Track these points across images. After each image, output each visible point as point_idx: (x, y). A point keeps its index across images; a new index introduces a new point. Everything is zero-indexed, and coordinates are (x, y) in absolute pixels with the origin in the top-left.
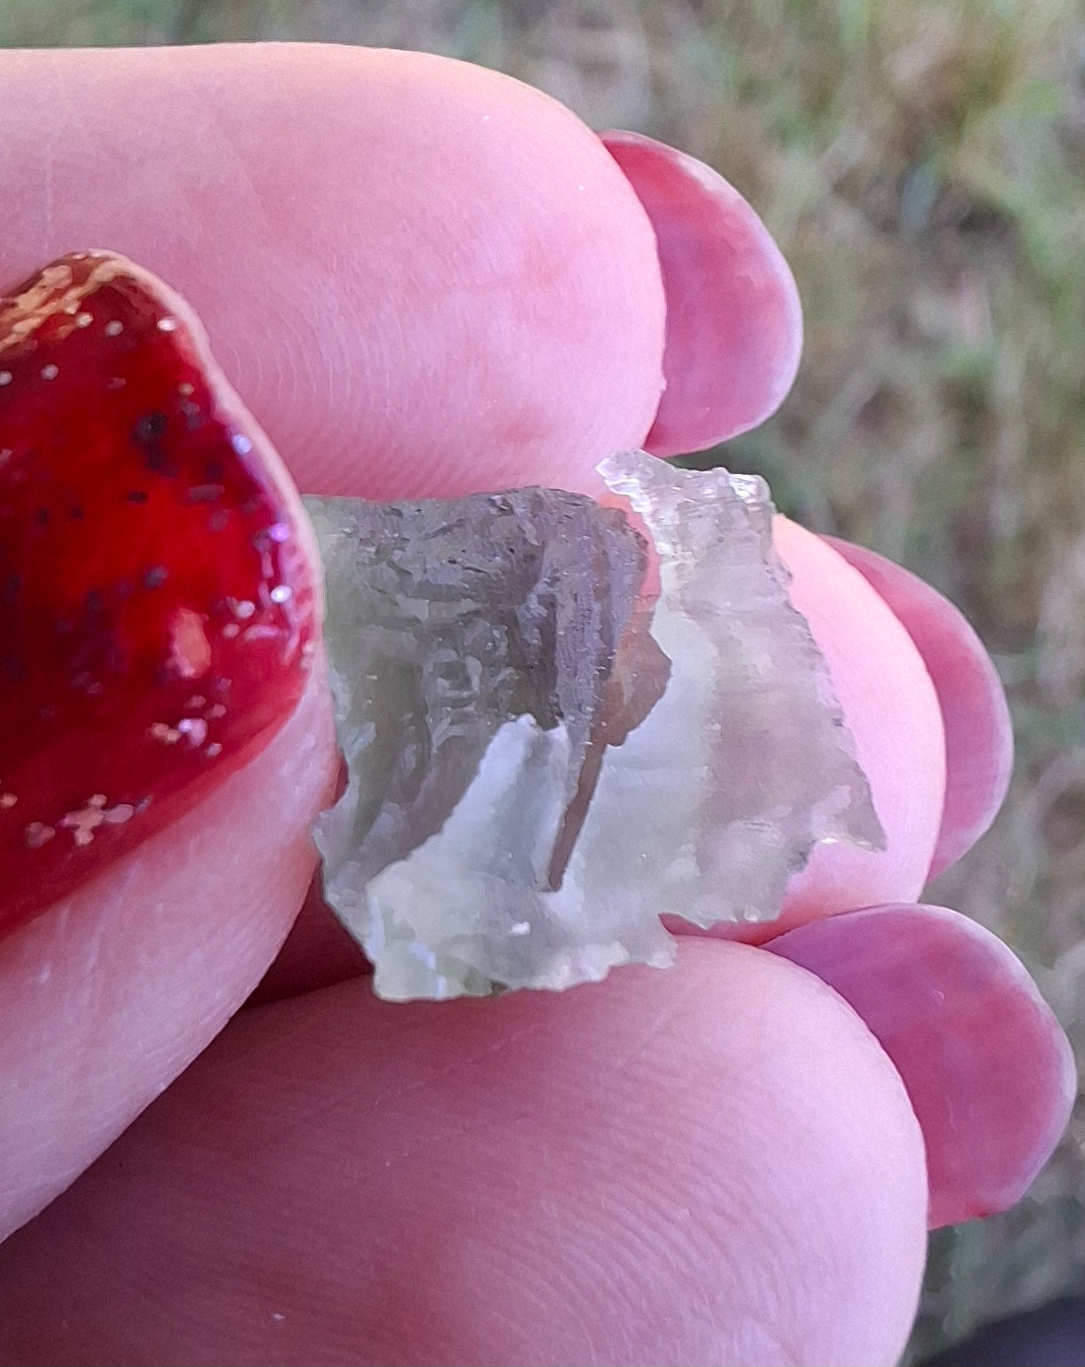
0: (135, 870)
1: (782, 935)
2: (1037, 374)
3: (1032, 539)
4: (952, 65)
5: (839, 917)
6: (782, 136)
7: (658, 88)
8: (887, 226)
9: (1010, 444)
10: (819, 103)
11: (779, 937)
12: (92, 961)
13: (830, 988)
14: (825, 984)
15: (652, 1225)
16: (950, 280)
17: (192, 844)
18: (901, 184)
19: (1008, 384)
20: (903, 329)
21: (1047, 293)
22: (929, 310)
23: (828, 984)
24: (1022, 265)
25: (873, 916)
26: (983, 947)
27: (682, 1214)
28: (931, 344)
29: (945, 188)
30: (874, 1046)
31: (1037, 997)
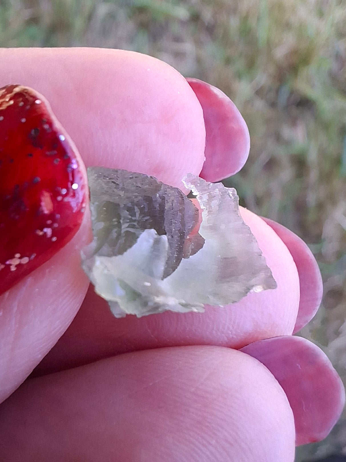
0: (29, 280)
1: (246, 346)
2: (322, 152)
3: (320, 207)
4: (294, 52)
5: (265, 340)
6: (239, 76)
7: (199, 60)
8: (273, 105)
9: (313, 175)
10: (251, 65)
11: (245, 347)
12: (15, 309)
13: (262, 364)
14: (260, 362)
15: (204, 445)
16: (294, 122)
17: (47, 271)
18: (278, 91)
19: (313, 156)
20: (278, 138)
21: (325, 126)
22: (287, 132)
23: (261, 362)
24: (317, 117)
25: (277, 339)
26: (313, 350)
27: (213, 442)
28: (288, 143)
29: (292, 93)
30: (277, 384)
31: (331, 367)
